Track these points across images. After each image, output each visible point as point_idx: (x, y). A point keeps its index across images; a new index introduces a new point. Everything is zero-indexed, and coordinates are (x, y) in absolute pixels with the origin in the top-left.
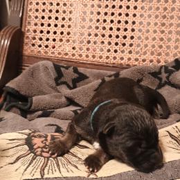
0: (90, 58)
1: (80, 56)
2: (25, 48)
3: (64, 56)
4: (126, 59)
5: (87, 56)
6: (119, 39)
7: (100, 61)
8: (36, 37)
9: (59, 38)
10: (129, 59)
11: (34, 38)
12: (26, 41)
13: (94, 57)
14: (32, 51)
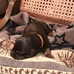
0: (46, 14)
1: (42, 13)
2: (21, 7)
3: (36, 12)
4: (61, 16)
5: (45, 13)
6: (59, 7)
7: (50, 16)
8: (26, 3)
9: (34, 4)
10: (62, 17)
11: (25, 3)
12: (22, 4)
13: (47, 14)
14: (23, 9)
